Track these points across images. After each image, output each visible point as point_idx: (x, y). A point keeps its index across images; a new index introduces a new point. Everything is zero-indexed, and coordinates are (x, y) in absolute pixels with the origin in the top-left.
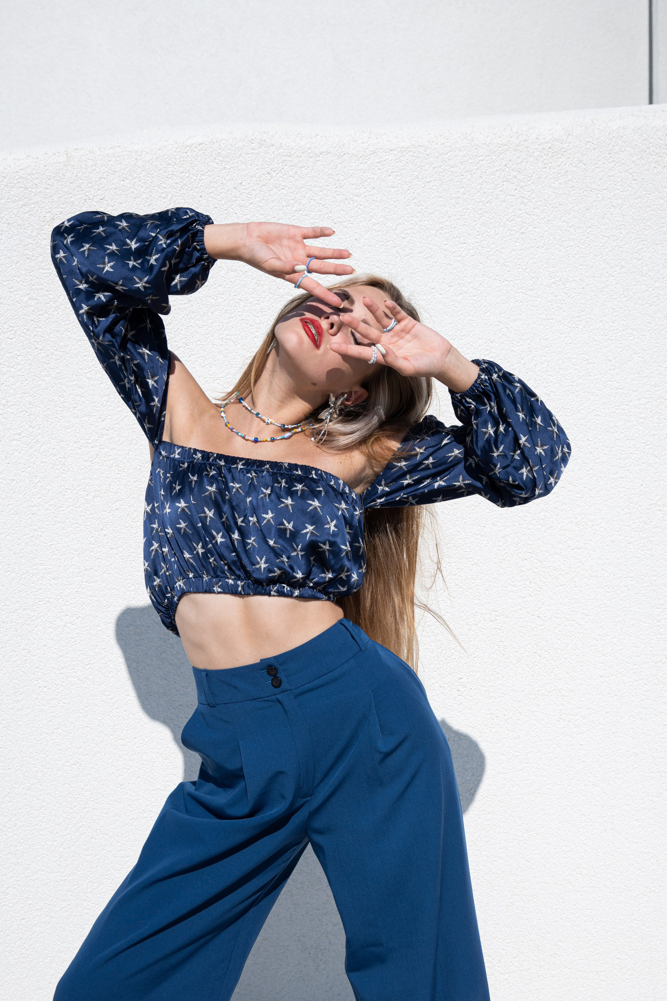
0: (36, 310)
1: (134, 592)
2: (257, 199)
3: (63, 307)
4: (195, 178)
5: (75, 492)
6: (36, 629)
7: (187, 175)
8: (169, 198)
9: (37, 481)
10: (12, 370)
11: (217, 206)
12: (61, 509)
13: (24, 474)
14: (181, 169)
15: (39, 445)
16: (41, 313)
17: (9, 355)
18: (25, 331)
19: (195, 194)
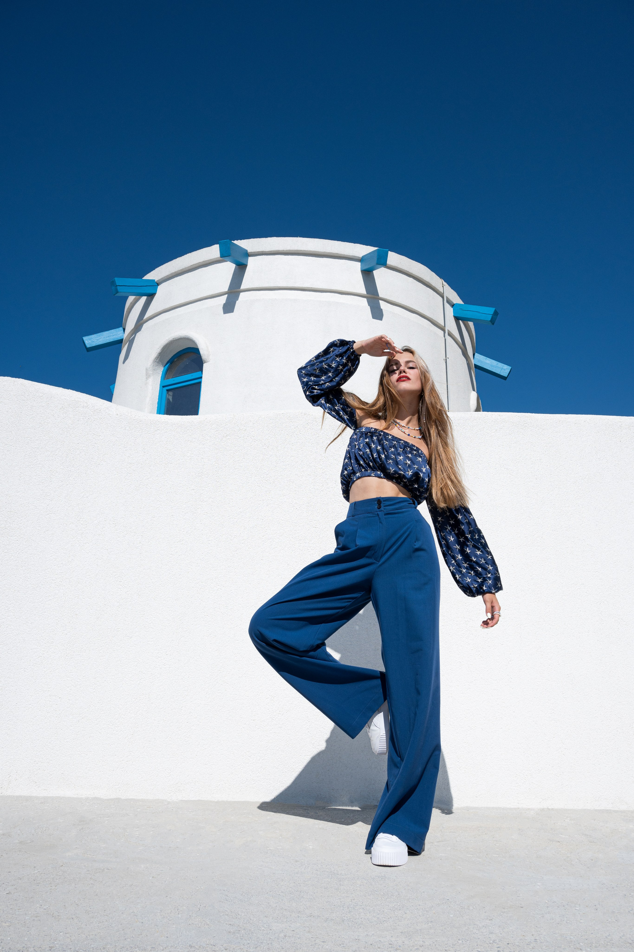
0: (217, 467)
1: (247, 577)
2: (303, 432)
3: (228, 466)
4: (280, 424)
5: (226, 536)
6: (206, 591)
7: (277, 423)
8: (270, 430)
9: (212, 531)
10: (206, 488)
11: (288, 434)
12: (220, 542)
13: (207, 528)
14: (275, 421)
15: (214, 517)
16: (219, 468)
17: (206, 483)
18: (213, 475)
19: (280, 430)
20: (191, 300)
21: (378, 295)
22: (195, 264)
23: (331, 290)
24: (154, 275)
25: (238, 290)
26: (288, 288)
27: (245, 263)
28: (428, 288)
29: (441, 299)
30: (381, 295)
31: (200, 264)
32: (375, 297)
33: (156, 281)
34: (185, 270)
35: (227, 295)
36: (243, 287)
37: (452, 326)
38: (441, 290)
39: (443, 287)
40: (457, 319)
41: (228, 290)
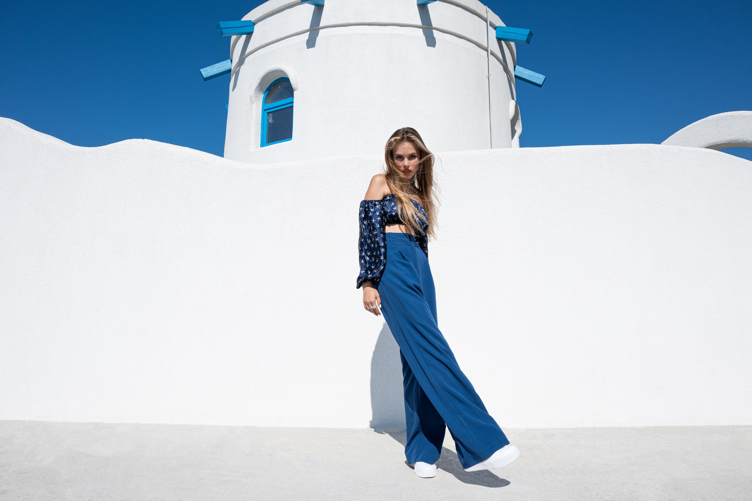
20: (281, 37)
21: (431, 25)
22: (283, 6)
23: (393, 24)
24: (250, 16)
25: (318, 27)
26: (358, 23)
27: (322, 4)
28: (474, 15)
29: (485, 23)
30: (434, 25)
31: (286, 6)
32: (429, 27)
33: (252, 21)
34: (275, 11)
35: (309, 33)
36: (321, 25)
37: (494, 46)
38: (485, 15)
39: (487, 13)
40: (499, 40)
41: (310, 28)
